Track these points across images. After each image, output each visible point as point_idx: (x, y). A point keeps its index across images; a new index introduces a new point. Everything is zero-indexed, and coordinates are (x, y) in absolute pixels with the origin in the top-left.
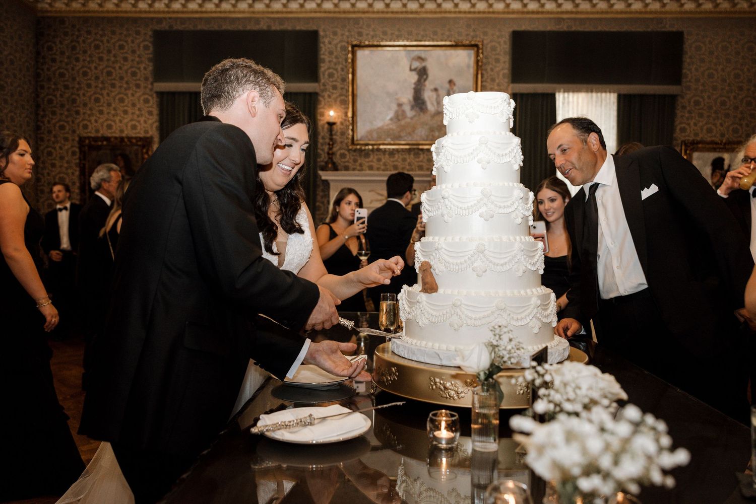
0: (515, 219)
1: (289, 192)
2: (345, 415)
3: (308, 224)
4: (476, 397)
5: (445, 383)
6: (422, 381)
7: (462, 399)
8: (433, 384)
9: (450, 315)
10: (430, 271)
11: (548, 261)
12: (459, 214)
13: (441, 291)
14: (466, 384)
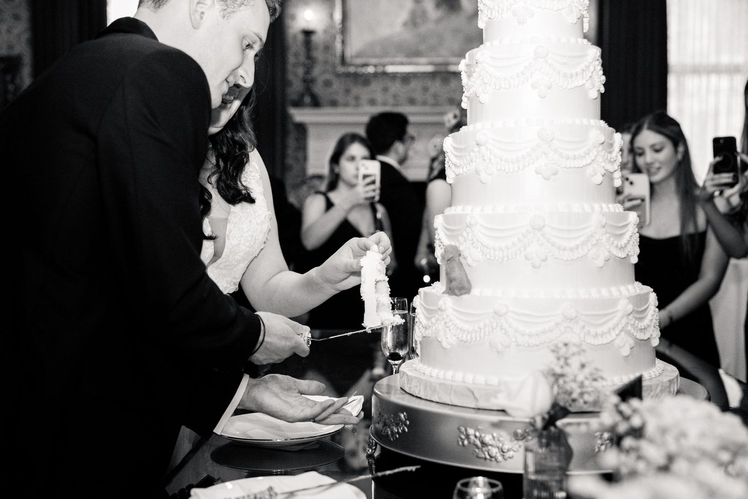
0: (592, 176)
1: (229, 135)
2: (325, 487)
3: (262, 189)
4: (530, 456)
5: (483, 435)
6: (447, 434)
7: (509, 460)
8: (463, 437)
9: (491, 329)
10: (459, 260)
11: (645, 242)
12: (503, 169)
13: (475, 291)
14: (516, 437)
